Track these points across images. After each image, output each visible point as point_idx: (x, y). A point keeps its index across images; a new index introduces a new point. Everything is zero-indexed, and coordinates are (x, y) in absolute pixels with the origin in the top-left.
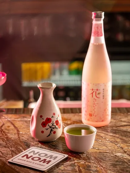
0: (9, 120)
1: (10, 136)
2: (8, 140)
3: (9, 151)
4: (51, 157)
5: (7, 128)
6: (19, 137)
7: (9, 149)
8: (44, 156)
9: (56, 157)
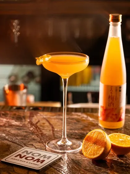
0: (45, 117)
1: (44, 132)
2: (42, 136)
3: (43, 146)
4: (45, 156)
5: (43, 125)
6: (54, 134)
7: (43, 144)
8: (37, 156)
9: (50, 157)
